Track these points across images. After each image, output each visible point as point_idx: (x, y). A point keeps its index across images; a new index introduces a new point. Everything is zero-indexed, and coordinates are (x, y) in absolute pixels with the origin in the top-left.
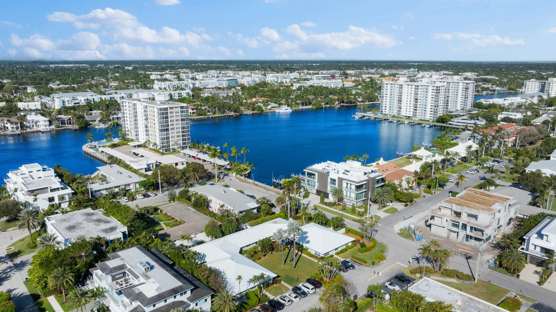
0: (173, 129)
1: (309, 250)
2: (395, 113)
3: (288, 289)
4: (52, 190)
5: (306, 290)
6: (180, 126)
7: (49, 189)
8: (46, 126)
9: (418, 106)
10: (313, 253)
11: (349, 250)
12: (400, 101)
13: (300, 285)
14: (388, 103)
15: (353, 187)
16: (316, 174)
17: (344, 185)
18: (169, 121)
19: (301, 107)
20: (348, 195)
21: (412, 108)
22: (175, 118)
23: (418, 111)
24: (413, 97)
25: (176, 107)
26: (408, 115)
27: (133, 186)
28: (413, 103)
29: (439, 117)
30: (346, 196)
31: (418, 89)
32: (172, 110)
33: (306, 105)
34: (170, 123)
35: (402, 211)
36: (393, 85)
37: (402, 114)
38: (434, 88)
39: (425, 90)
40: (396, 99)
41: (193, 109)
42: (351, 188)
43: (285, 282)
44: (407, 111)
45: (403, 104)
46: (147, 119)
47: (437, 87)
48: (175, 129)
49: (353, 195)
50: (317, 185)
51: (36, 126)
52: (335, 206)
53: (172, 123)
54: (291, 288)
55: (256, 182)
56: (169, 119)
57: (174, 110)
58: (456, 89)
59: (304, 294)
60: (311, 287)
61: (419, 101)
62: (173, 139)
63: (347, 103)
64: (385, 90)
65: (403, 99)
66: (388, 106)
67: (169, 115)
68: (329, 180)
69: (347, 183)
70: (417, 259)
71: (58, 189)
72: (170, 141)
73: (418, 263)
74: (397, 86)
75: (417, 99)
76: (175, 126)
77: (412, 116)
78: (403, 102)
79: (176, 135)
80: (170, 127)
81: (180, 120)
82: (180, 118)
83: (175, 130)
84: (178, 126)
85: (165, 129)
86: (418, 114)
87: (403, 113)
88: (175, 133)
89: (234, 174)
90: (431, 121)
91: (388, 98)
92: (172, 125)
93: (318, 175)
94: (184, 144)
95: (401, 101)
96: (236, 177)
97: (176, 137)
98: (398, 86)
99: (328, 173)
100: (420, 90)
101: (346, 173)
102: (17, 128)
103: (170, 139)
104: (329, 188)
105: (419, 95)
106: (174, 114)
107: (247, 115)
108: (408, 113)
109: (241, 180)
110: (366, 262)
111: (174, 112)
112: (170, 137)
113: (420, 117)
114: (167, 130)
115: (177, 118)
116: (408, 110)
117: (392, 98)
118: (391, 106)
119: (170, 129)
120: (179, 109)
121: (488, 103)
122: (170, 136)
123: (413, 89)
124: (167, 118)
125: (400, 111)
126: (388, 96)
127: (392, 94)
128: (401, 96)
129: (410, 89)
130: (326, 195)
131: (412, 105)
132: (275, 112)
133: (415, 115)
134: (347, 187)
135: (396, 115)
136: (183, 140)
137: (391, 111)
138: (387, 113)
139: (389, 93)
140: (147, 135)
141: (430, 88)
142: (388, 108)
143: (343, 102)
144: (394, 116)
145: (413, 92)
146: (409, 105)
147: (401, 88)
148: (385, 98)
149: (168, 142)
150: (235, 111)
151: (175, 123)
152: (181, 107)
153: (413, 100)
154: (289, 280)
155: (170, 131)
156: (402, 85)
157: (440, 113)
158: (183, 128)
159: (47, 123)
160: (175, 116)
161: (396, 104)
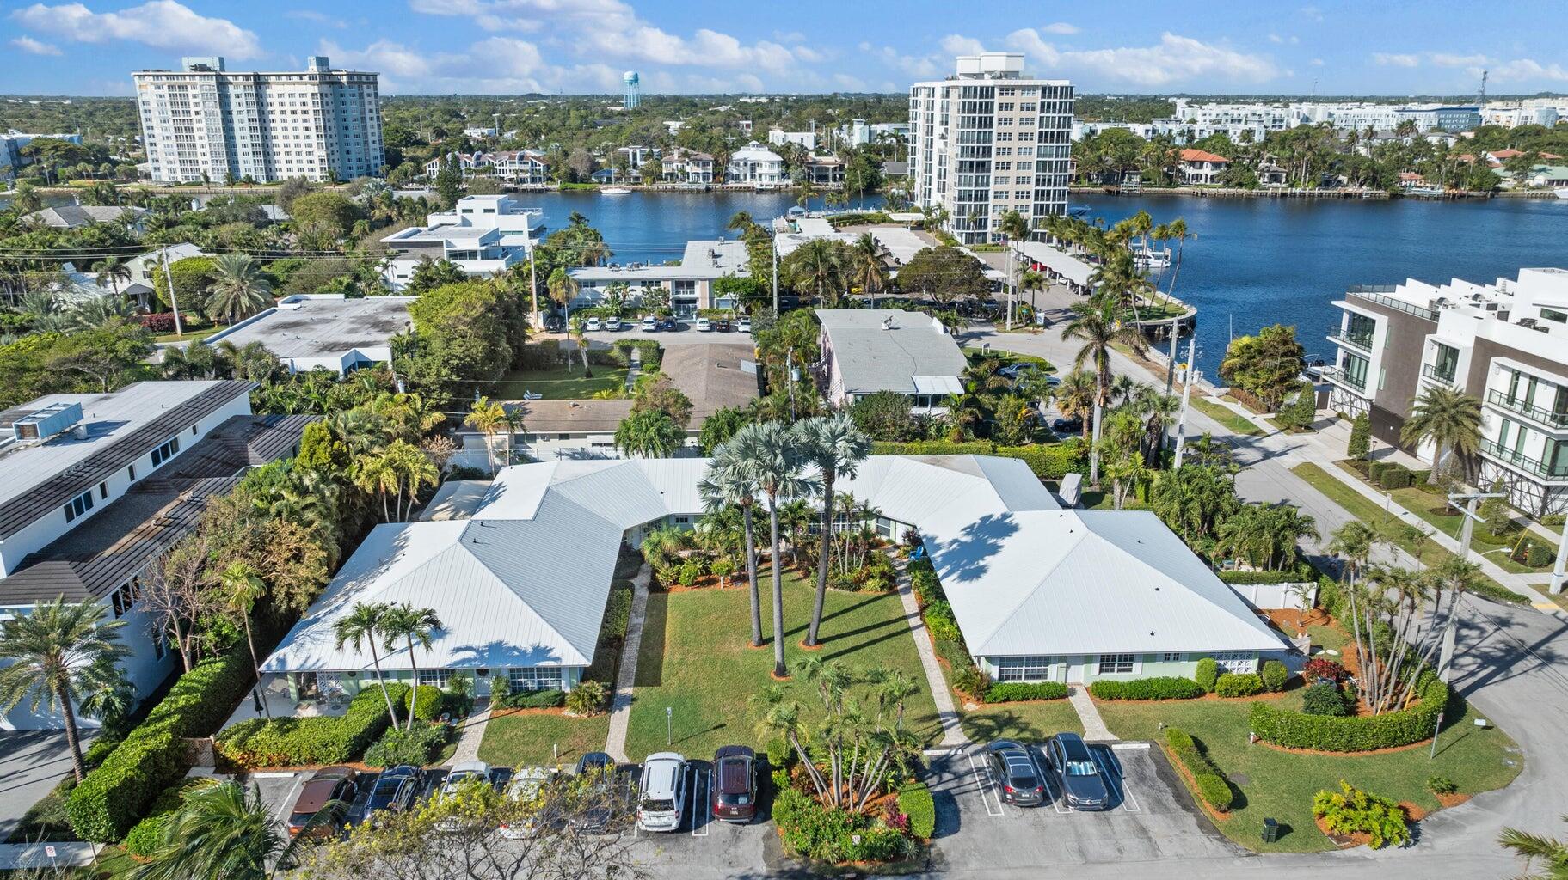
0: (1005, 166)
6: (1034, 158)
18: (994, 136)
22: (1015, 129)
25: (1023, 88)
32: (1007, 99)
34: (995, 144)
48: (1013, 166)
53: (1003, 144)
56: (996, 129)
57: (1018, 98)
62: (1001, 201)
67: (996, 114)
72: (990, 209)
76: (1013, 158)
79: (1012, 187)
80: (994, 159)
81: (1037, 137)
82: (1036, 130)
83: (1013, 173)
84: (1023, 158)
85: (976, 164)
88: (1013, 180)
92: (1002, 151)
97: (1012, 195)
103: (991, 202)
106: (1016, 114)
111: (1017, 107)
112: (991, 195)
114: (983, 166)
115: (1025, 129)
119: (993, 166)
120: (1037, 98)
122: (992, 189)
124: (988, 123)
136: (1040, 209)
149: (982, 210)
151: (1015, 144)
152: (1044, 89)
155: (993, 173)
159: (776, 170)
160: (1016, 122)
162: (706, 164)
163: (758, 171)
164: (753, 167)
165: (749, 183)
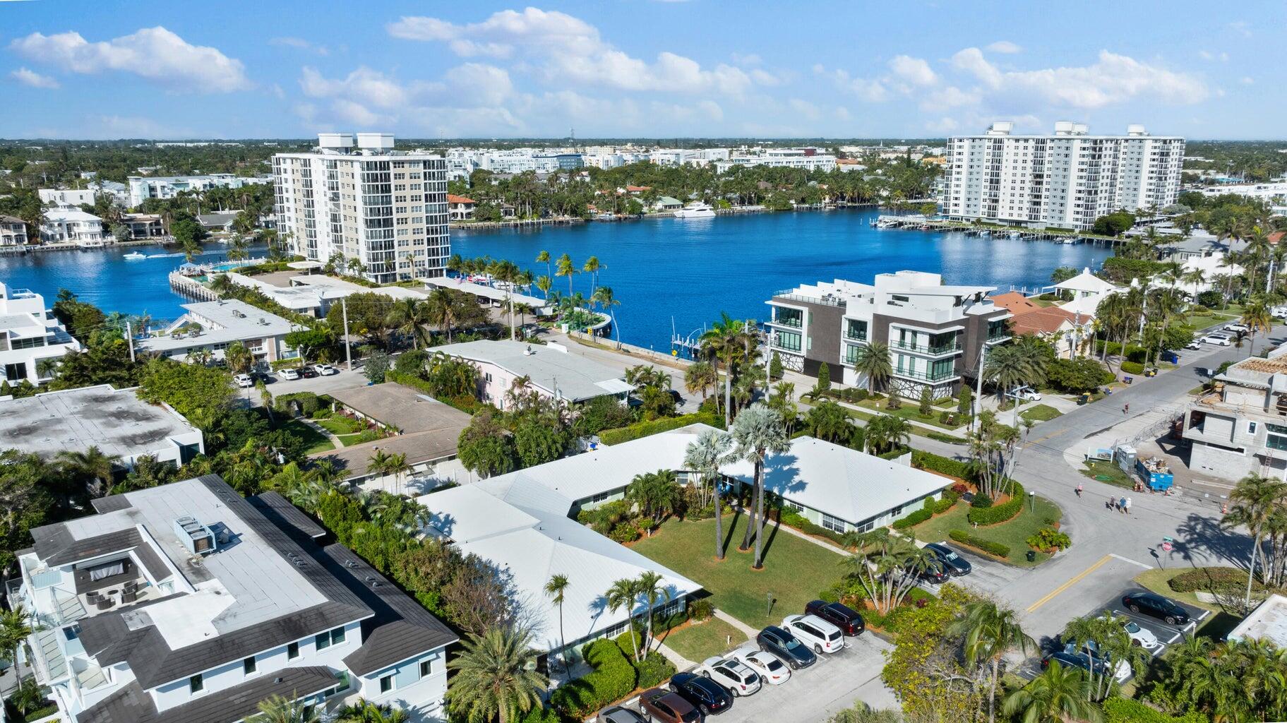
0: (403, 221)
1: (805, 514)
2: (981, 212)
3: (743, 638)
4: (17, 344)
5: (809, 641)
6: (423, 214)
7: (9, 340)
8: (93, 235)
9: (1044, 193)
10: (818, 521)
11: (936, 517)
12: (995, 182)
13: (786, 623)
14: (963, 189)
15: (923, 341)
16: (806, 311)
17: (894, 335)
18: (393, 199)
19: (738, 208)
20: (906, 366)
21: (1027, 198)
22: (408, 193)
23: (1043, 207)
24: (1029, 171)
25: (411, 162)
26: (1015, 218)
27: (270, 348)
28: (1028, 185)
29: (1101, 219)
30: (900, 370)
31: (1043, 149)
32: (399, 170)
33: (751, 203)
34: (394, 205)
36: (977, 142)
37: (1000, 217)
38: (1087, 145)
39: (1063, 151)
40: (985, 177)
41: (468, 206)
42: (914, 346)
43: (731, 611)
44: (1012, 206)
45: (1002, 190)
46: (335, 198)
47: (1095, 142)
48: (410, 221)
49: (922, 367)
50: (806, 344)
51: (70, 236)
52: (866, 401)
53: (400, 204)
54: (752, 633)
55: (625, 346)
56: (394, 193)
57: (407, 170)
58: (1136, 156)
59: (804, 656)
60: (829, 629)
61: (1045, 179)
62: (404, 248)
63: (852, 200)
64: (956, 157)
65: (1002, 177)
66: (962, 196)
67: (393, 182)
68: (845, 326)
69: (903, 331)
71: (38, 341)
72: (396, 255)
73: (1187, 557)
74: (987, 143)
75: (1041, 176)
76: (408, 214)
77: (1026, 219)
78: (1002, 184)
79: (410, 237)
80: (395, 216)
81: (423, 198)
82: (422, 193)
83: (410, 226)
84: (416, 214)
85: (381, 220)
86: (1042, 214)
87: (1003, 213)
88: (410, 232)
89: (565, 327)
90: (1077, 231)
91: (964, 176)
92: (400, 210)
93: (811, 314)
94: (432, 263)
95: (998, 182)
96: (570, 337)
97: (411, 243)
98: (991, 144)
99: (842, 304)
100: (1048, 151)
101: (897, 302)
102: (19, 239)
103: (397, 249)
104: (844, 351)
105: (1047, 165)
106: (407, 181)
107: (602, 221)
108: (1016, 212)
109: (581, 341)
110: (1003, 553)
111: (407, 176)
112: (396, 244)
113: (1049, 223)
114: (388, 223)
115: (415, 193)
116: (1016, 205)
117: (975, 176)
118: (972, 196)
119: (395, 221)
120: (420, 169)
121: (1217, 194)
122: (396, 239)
123: (1031, 150)
124: (387, 189)
125: (995, 208)
126: (964, 170)
127: (975, 163)
128: (998, 168)
129: (1021, 151)
130: (836, 373)
131: (1027, 191)
132: (675, 217)
133: (1036, 218)
134: (902, 344)
135: (984, 219)
136: (432, 252)
137: (972, 209)
138: (961, 212)
139: (965, 164)
140: (336, 241)
141: (1076, 146)
142: (962, 202)
143: (843, 199)
144: (979, 221)
145: (1030, 158)
146: (1017, 192)
147: (1000, 148)
148: (954, 176)
149: (391, 256)
150: (574, 212)
151: (408, 204)
152: (425, 162)
153: (1029, 178)
154: (743, 607)
155: (396, 227)
156: (1001, 141)
157: (1101, 211)
158: (430, 220)
159: (98, 229)
160: (408, 187)
161: (984, 189)
162: (17, 227)
163: (76, 230)
164: (69, 227)
165: (67, 241)
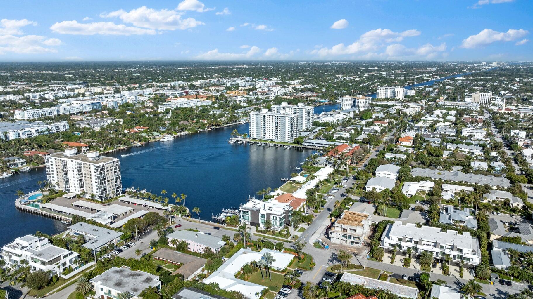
0: (109, 181)
1: (273, 268)
2: (261, 137)
3: (276, 294)
4: (64, 257)
5: (286, 292)
6: (114, 177)
7: (62, 257)
9: (279, 132)
10: (276, 269)
11: (293, 263)
12: (264, 128)
13: (282, 290)
14: (255, 129)
15: (278, 219)
16: (250, 211)
17: (272, 217)
18: (106, 175)
19: (179, 134)
20: (275, 224)
21: (274, 133)
22: (109, 172)
23: (279, 136)
24: (274, 125)
25: (110, 163)
26: (271, 138)
27: (116, 241)
28: (274, 129)
29: (295, 139)
30: (273, 224)
31: (277, 119)
32: (107, 166)
33: (183, 131)
34: (106, 177)
35: (308, 229)
36: (258, 116)
37: (267, 138)
38: (290, 118)
39: (283, 120)
40: (261, 126)
41: (86, 147)
42: (276, 219)
43: (272, 290)
44: (270, 135)
45: (267, 130)
47: (292, 118)
48: (111, 180)
49: (278, 224)
50: (250, 218)
52: (267, 233)
53: (108, 176)
54: (277, 293)
55: (201, 221)
56: (106, 173)
57: (109, 165)
58: (301, 113)
59: (287, 294)
60: (289, 290)
61: (279, 128)
62: (109, 189)
64: (252, 120)
65: (266, 127)
66: (255, 131)
67: (105, 170)
68: (260, 215)
69: (273, 217)
70: (331, 261)
71: (67, 256)
73: (333, 263)
74: (261, 116)
75: (278, 127)
76: (110, 178)
77: (274, 139)
78: (267, 128)
79: (111, 185)
80: (107, 180)
81: (114, 173)
82: (114, 171)
83: (111, 182)
84: (112, 178)
85: (102, 183)
86: (279, 138)
87: (268, 137)
89: (180, 215)
90: (289, 143)
91: (255, 126)
92: (108, 178)
93: (251, 212)
94: (117, 191)
95: (265, 128)
96: (183, 218)
97: (111, 187)
98: (262, 116)
99: (259, 210)
100: (279, 120)
101: (271, 209)
103: (107, 190)
104: (260, 221)
105: (279, 124)
106: (109, 169)
108: (271, 136)
109: (188, 220)
110: (306, 269)
111: (109, 167)
113: (281, 140)
114: (105, 183)
115: (112, 171)
116: (271, 135)
117: (258, 126)
118: (258, 132)
119: (107, 182)
120: (113, 164)
122: (107, 187)
123: (274, 119)
124: (104, 173)
125: (265, 136)
126: (255, 124)
127: (258, 122)
128: (265, 124)
129: (271, 119)
130: (259, 225)
131: (274, 131)
132: (160, 142)
133: (277, 139)
134: (273, 219)
135: (262, 138)
136: (117, 188)
137: (258, 136)
138: (255, 137)
139: (255, 122)
140: (82, 187)
141: (287, 118)
142: (255, 133)
143: (213, 126)
144: (260, 140)
145: (274, 121)
146: (271, 131)
147: (265, 118)
148: (252, 125)
149: (106, 192)
150: (125, 144)
151: (110, 175)
153: (274, 127)
154: (274, 288)
156: (265, 116)
157: (295, 137)
158: (116, 179)
160: (109, 171)
161: (261, 130)
